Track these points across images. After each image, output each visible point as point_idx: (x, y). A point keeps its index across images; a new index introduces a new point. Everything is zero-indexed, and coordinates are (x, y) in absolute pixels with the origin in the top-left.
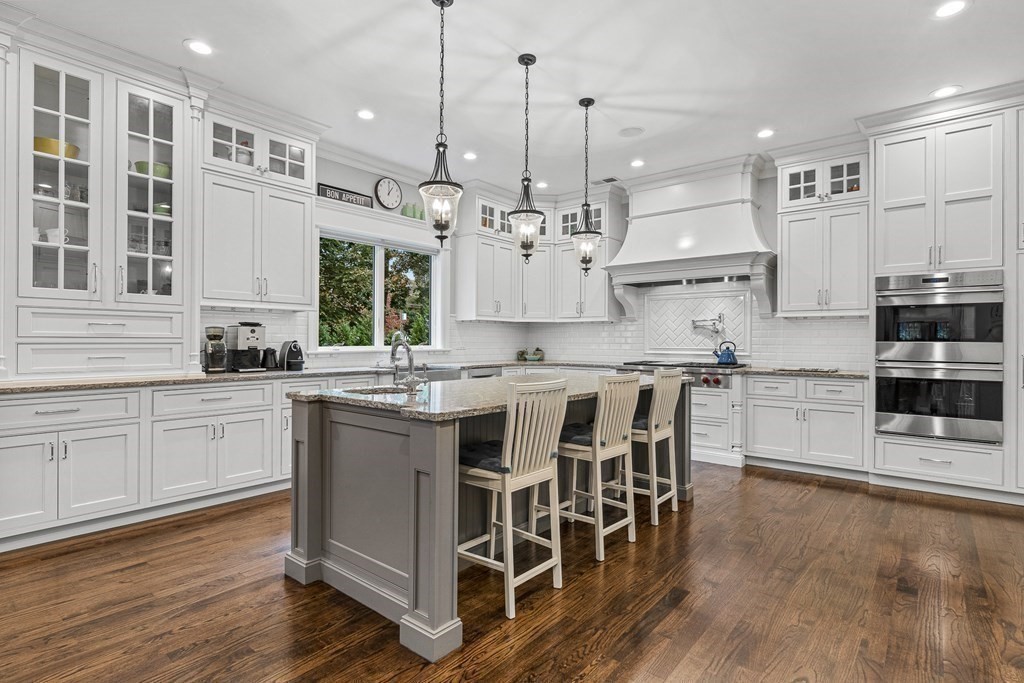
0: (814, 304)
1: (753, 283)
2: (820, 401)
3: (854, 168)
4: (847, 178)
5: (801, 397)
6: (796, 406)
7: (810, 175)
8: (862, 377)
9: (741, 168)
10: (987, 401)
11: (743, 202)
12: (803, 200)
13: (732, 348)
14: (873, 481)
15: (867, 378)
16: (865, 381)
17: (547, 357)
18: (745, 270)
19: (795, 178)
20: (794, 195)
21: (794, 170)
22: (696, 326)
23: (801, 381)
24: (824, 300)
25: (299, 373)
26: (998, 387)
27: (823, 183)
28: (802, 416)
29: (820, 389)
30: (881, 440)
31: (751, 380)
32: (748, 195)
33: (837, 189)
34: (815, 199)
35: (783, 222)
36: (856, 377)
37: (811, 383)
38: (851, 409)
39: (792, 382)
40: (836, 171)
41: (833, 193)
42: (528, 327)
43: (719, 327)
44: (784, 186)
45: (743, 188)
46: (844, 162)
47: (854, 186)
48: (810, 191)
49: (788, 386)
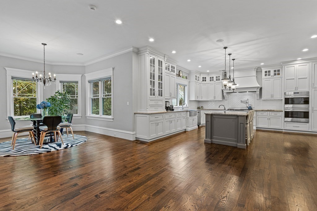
0: (270, 97)
1: (257, 93)
2: (273, 116)
3: (279, 71)
4: (277, 72)
5: (269, 115)
6: (267, 117)
7: (269, 72)
8: (281, 111)
9: (254, 69)
10: (306, 115)
11: (254, 76)
12: (268, 77)
13: (251, 106)
14: (283, 131)
15: (283, 111)
16: (282, 112)
17: (204, 108)
18: (255, 90)
19: (266, 72)
20: (266, 75)
21: (266, 70)
22: (242, 102)
23: (269, 112)
24: (272, 96)
25: (173, 111)
26: (308, 112)
27: (272, 73)
28: (269, 119)
29: (273, 114)
30: (285, 123)
31: (257, 112)
32: (255, 75)
33: (275, 75)
34: (270, 76)
35: (263, 81)
36: (280, 111)
37: (271, 112)
38: (279, 117)
39: (267, 112)
40: (275, 71)
41: (274, 75)
42: (199, 102)
43: (247, 101)
44: (264, 73)
45: (254, 73)
46: (277, 69)
47: (279, 74)
48: (269, 75)
49: (266, 113)
